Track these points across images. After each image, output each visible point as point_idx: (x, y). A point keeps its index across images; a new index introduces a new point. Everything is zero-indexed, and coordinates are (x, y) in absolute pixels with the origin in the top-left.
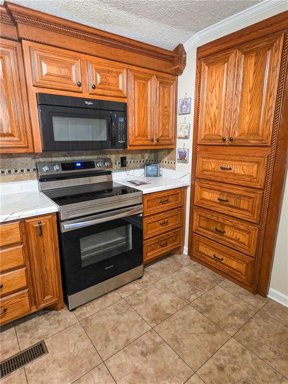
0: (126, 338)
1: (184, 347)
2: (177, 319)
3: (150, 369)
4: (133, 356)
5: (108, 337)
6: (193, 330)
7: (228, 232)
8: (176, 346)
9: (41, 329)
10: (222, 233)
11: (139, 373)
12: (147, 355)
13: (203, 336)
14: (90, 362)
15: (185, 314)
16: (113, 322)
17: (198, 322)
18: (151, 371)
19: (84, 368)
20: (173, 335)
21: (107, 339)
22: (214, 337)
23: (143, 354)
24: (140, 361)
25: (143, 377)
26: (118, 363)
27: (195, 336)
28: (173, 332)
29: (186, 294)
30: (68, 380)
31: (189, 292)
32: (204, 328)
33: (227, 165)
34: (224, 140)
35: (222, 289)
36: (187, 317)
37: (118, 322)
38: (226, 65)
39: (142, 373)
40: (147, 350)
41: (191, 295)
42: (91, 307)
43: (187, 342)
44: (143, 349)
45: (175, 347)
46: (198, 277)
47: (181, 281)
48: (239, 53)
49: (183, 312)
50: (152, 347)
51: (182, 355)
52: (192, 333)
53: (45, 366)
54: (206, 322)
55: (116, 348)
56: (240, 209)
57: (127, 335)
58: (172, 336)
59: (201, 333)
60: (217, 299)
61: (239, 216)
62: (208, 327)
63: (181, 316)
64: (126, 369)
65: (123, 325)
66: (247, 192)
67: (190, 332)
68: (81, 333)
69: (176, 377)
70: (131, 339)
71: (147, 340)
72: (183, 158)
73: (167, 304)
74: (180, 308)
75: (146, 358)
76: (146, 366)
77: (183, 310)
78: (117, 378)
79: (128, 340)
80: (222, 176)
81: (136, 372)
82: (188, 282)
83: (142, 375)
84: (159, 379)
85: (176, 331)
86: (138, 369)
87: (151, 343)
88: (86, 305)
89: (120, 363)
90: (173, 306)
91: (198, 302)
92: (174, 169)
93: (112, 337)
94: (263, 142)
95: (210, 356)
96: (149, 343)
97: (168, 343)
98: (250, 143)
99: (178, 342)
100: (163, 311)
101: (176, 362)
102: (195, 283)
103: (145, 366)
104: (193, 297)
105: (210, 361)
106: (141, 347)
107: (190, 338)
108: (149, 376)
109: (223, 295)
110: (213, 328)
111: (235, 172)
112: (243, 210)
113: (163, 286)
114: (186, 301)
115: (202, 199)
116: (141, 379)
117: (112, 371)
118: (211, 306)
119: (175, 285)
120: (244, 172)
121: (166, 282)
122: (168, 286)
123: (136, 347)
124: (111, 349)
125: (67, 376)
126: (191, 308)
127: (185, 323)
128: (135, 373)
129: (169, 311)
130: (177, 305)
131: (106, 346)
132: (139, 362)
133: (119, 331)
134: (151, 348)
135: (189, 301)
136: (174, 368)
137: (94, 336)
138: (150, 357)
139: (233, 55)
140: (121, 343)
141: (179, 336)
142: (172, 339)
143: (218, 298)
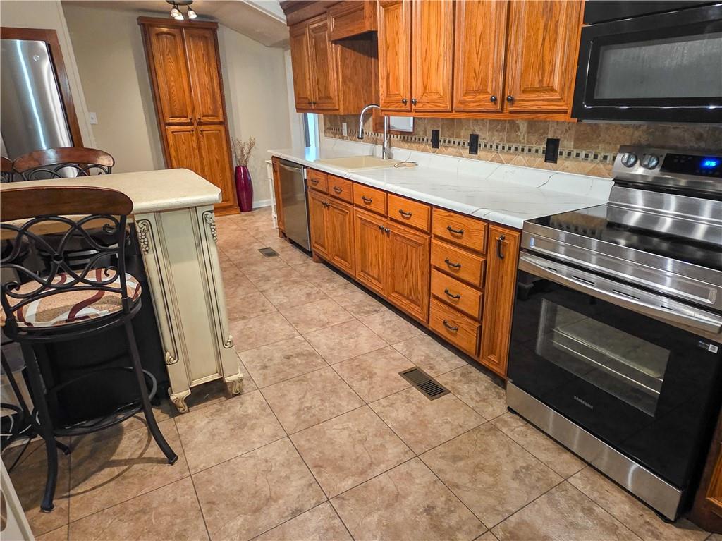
0: (460, 483)
3: (403, 517)
4: (426, 494)
5: (461, 459)
9: (469, 386)
11: (397, 501)
12: (428, 514)
14: (417, 442)
16: (494, 464)
18: (399, 518)
19: (408, 437)
21: (455, 459)
23: (429, 510)
24: (416, 504)
25: (389, 506)
26: (414, 474)
30: (394, 425)
37: (495, 472)
39: (396, 504)
40: (437, 515)
42: (526, 432)
44: (439, 510)
50: (444, 524)
53: (413, 402)
55: (440, 471)
57: (469, 485)
64: (403, 483)
65: (490, 480)
68: (467, 426)
70: (459, 491)
71: (460, 517)
75: (421, 513)
76: (408, 511)
78: (391, 473)
79: (457, 486)
81: (397, 497)
83: (393, 505)
84: (384, 528)
86: (403, 500)
87: (453, 523)
88: (529, 425)
89: (414, 476)
93: (461, 464)
96: (453, 520)
103: (406, 510)
106: (443, 506)
108: (391, 515)
116: (387, 502)
117: (402, 467)
123: (443, 499)
124: (439, 464)
125: (399, 422)
128: (397, 495)
131: (442, 457)
132: (415, 502)
133: (475, 473)
134: (442, 522)
137: (461, 442)
138: (424, 520)
140: (450, 476)
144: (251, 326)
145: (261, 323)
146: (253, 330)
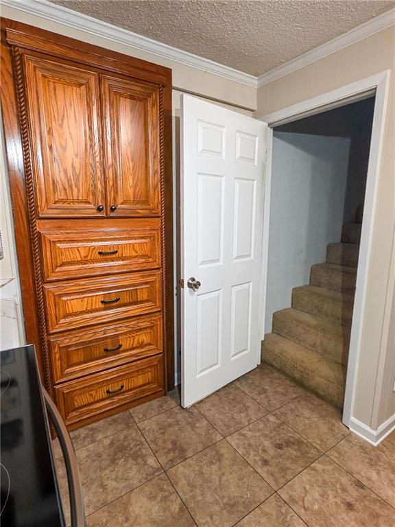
1: (242, 497)
2: (193, 497)
6: (215, 478)
8: (241, 508)
13: (225, 468)
15: (184, 482)
17: (201, 468)
20: (222, 509)
22: (225, 456)
27: (224, 478)
28: (217, 508)
29: (142, 470)
31: (138, 464)
32: (211, 463)
35: (146, 422)
36: (191, 480)
41: (145, 463)
43: (234, 491)
45: (243, 510)
46: (107, 442)
47: (107, 471)
49: (180, 484)
51: (254, 502)
52: (220, 481)
54: (202, 457)
58: (224, 511)
59: (220, 469)
60: (163, 433)
62: (210, 458)
63: (187, 488)
66: (144, 277)
67: (217, 482)
69: (286, 517)
73: (157, 508)
74: (170, 488)
77: (177, 484)
82: (113, 461)
85: (217, 503)
90: (165, 498)
91: (164, 457)
94: (154, 211)
95: (252, 469)
97: (237, 519)
98: (138, 213)
99: (235, 503)
100: (174, 517)
101: (266, 514)
102: (121, 451)
104: (151, 461)
105: (259, 470)
107: (228, 485)
109: (158, 424)
110: (211, 453)
111: (124, 255)
113: (105, 508)
114: (157, 474)
118: (174, 443)
119: (111, 484)
120: (136, 252)
121: (95, 499)
122: (110, 498)
126: (173, 470)
127: (201, 485)
129: (175, 508)
130: (162, 490)
135: (158, 470)
136: (275, 518)
141: (225, 500)
142: (230, 512)
143: (162, 431)
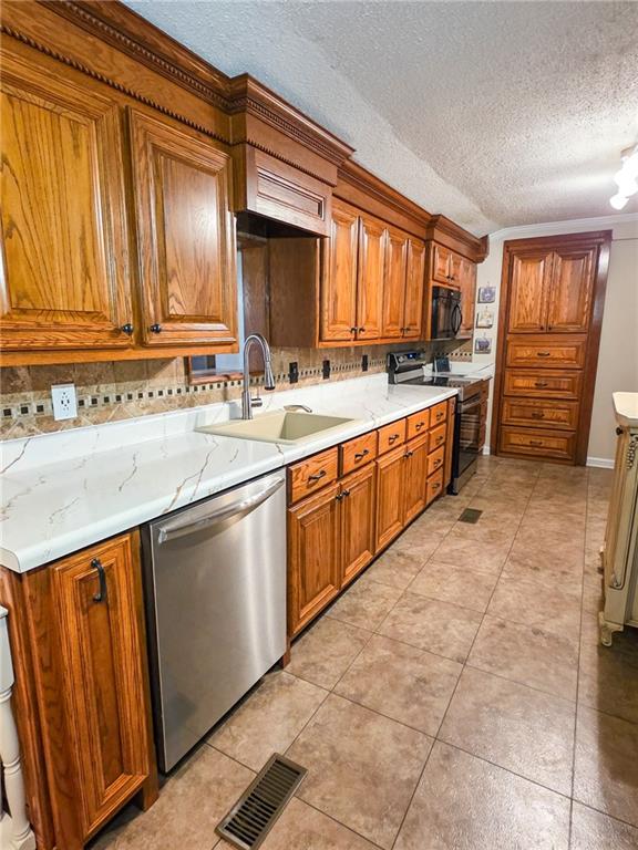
7: (547, 414)
10: (540, 417)
33: (545, 350)
34: (542, 328)
38: (542, 263)
48: (556, 256)
56: (559, 390)
61: (559, 396)
72: (484, 348)
80: (540, 362)
92: (470, 361)
112: (563, 390)
115: (514, 387)
139: (550, 256)
144: (540, 616)
145: (524, 611)
146: (541, 609)
